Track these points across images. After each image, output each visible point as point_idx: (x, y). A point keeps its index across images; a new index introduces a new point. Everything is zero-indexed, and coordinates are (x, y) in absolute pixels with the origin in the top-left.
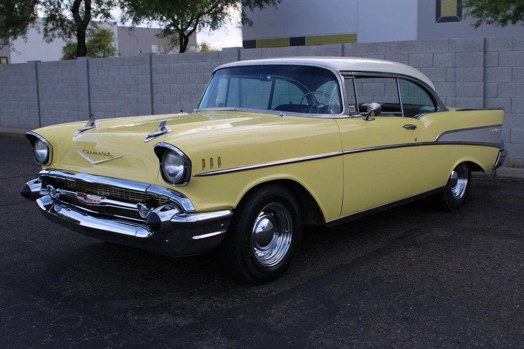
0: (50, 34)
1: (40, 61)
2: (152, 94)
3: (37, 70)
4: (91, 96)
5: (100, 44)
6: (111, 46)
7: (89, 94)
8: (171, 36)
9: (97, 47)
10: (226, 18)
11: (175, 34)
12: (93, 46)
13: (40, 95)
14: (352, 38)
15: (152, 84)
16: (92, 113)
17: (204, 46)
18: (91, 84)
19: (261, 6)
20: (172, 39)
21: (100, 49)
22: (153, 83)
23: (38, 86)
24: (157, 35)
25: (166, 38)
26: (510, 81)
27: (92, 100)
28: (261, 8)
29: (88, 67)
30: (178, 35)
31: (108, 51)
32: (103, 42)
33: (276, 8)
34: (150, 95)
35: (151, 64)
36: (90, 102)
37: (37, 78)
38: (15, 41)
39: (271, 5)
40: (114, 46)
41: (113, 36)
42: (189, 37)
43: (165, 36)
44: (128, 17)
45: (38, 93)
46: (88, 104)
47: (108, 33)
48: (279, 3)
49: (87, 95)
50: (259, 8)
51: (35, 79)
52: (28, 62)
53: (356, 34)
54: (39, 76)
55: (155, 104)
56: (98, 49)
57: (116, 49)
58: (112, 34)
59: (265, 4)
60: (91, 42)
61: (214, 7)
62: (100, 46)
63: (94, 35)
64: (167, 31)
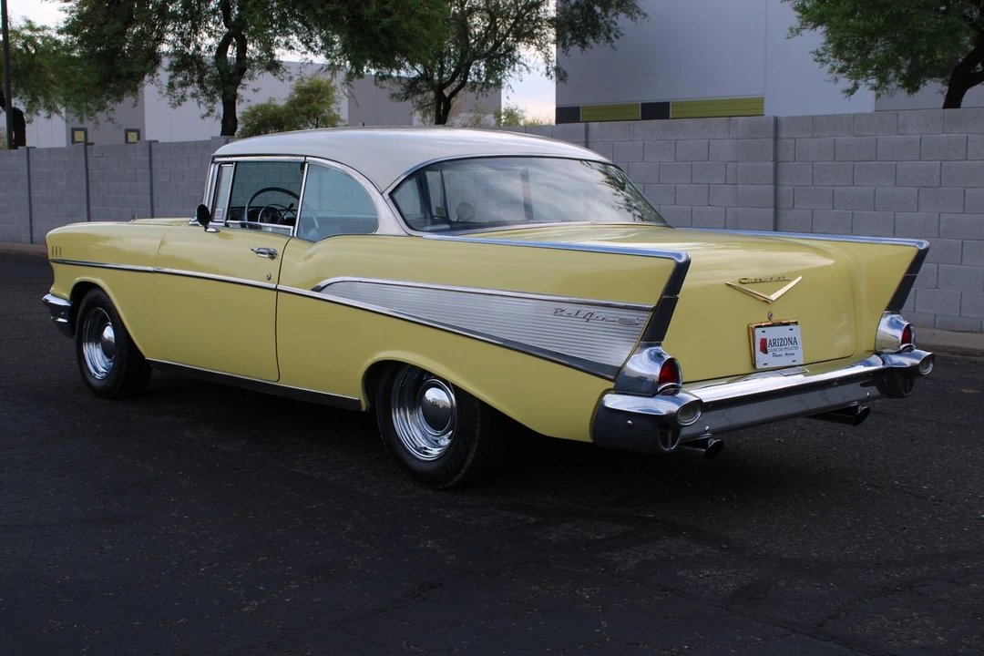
0: (179, 91)
1: (157, 141)
3: (151, 156)
5: (309, 108)
6: (330, 111)
8: (419, 97)
9: (305, 114)
10: (516, 67)
11: (426, 94)
12: (296, 111)
13: (155, 197)
17: (511, 115)
19: (584, 44)
20: (421, 103)
21: (308, 118)
23: (151, 182)
26: (811, 184)
28: (583, 47)
30: (432, 94)
31: (324, 120)
32: (315, 104)
33: (612, 46)
37: (151, 168)
39: (602, 42)
40: (335, 111)
41: (335, 94)
42: (453, 99)
43: (407, 98)
45: (152, 194)
47: (326, 88)
48: (617, 37)
50: (580, 48)
53: (762, 99)
54: (153, 167)
56: (305, 118)
57: (342, 117)
58: (333, 89)
59: (591, 41)
60: (292, 103)
61: (497, 44)
62: (310, 112)
63: (299, 90)
64: (412, 87)
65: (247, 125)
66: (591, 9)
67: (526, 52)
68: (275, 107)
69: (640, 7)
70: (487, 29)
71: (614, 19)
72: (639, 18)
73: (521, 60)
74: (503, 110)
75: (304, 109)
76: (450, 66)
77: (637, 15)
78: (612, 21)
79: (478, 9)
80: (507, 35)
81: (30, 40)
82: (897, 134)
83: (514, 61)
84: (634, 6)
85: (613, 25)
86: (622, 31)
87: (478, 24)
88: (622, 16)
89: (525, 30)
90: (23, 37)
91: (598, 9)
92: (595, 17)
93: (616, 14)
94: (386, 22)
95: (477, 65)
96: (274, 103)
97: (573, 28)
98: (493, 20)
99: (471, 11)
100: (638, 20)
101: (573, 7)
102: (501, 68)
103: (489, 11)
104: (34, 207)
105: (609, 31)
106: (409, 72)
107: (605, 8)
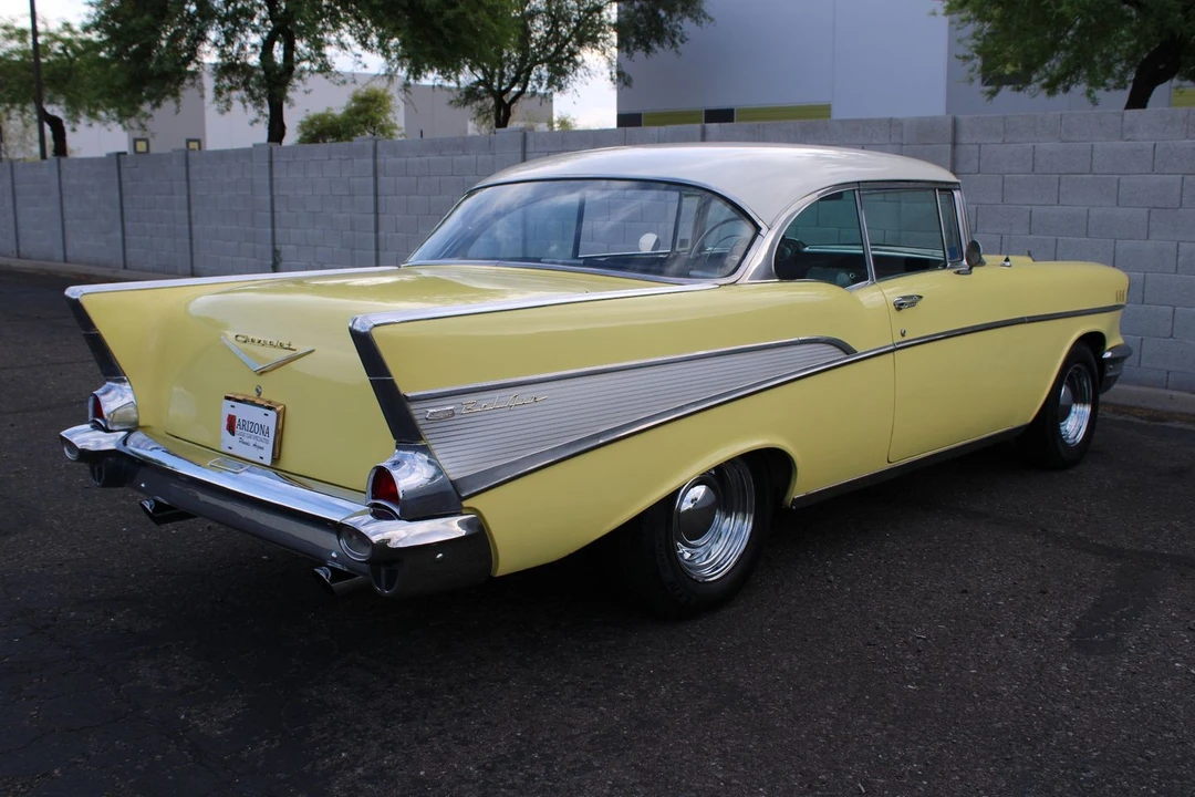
0: (226, 95)
2: (377, 213)
3: (187, 165)
4: (277, 215)
5: (366, 117)
6: (387, 120)
7: (273, 212)
8: (479, 103)
9: (362, 123)
10: (580, 71)
11: (486, 100)
12: (353, 120)
13: (193, 212)
14: (823, 111)
15: (376, 195)
16: (278, 247)
17: (563, 123)
18: (275, 193)
19: (648, 49)
20: (480, 110)
21: (366, 126)
22: (380, 192)
23: (189, 195)
24: (451, 102)
25: (468, 108)
26: (1000, 202)
27: (277, 224)
28: (648, 52)
29: (271, 163)
30: (491, 102)
31: (383, 130)
32: (372, 113)
33: (677, 51)
34: (373, 216)
35: (375, 157)
36: (273, 227)
37: (188, 180)
38: (157, 110)
39: (667, 47)
40: (392, 120)
41: (392, 103)
42: (514, 105)
43: (466, 104)
44: (396, 66)
45: (189, 208)
46: (269, 230)
47: (383, 97)
48: (682, 42)
49: (269, 215)
50: (644, 53)
51: (185, 183)
52: (174, 150)
54: (191, 178)
55: (381, 233)
57: (398, 126)
58: (390, 98)
59: (655, 45)
60: (349, 112)
61: (559, 50)
62: (367, 121)
63: (356, 99)
64: (470, 94)
65: (306, 134)
66: (655, 13)
67: (588, 56)
68: (333, 116)
69: (706, 11)
70: (548, 33)
71: (679, 23)
72: (705, 23)
73: (585, 64)
74: (555, 118)
75: (361, 118)
76: (510, 72)
77: (703, 19)
78: (677, 26)
79: (539, 12)
80: (569, 39)
81: (69, 42)
82: (1122, 138)
83: (576, 65)
84: (700, 11)
85: (678, 30)
86: (687, 36)
87: (539, 28)
88: (687, 20)
89: (587, 33)
90: (62, 40)
91: (662, 13)
92: (660, 21)
93: (680, 18)
94: (450, 13)
95: (539, 69)
96: (332, 112)
97: (637, 33)
98: (555, 23)
99: (533, 15)
100: (704, 24)
101: (637, 11)
102: (564, 73)
103: (549, 14)
104: (67, 222)
105: (674, 36)
106: (468, 77)
107: (671, 11)
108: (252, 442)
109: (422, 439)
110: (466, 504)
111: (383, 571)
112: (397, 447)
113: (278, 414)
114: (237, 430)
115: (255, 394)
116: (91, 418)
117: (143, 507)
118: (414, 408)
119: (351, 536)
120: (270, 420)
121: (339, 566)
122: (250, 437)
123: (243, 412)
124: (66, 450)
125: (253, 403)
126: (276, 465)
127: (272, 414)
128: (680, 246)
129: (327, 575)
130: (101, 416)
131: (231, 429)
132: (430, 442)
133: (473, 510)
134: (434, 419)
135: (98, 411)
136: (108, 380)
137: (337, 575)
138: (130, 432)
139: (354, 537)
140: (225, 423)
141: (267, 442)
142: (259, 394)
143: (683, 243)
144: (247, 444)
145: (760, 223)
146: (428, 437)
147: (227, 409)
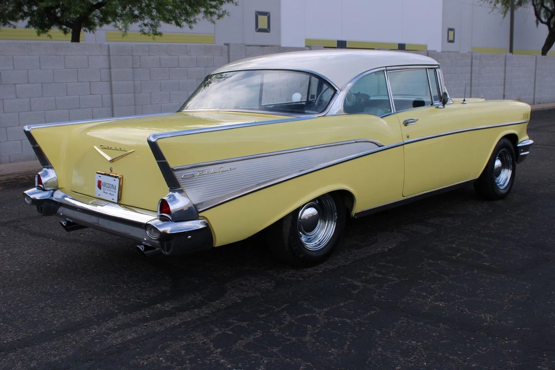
108: (109, 192)
109: (180, 187)
110: (200, 214)
111: (165, 244)
112: (170, 191)
113: (120, 179)
114: (102, 187)
115: (109, 171)
116: (36, 185)
117: (61, 223)
118: (177, 174)
119: (151, 229)
120: (116, 183)
121: (148, 244)
122: (108, 190)
123: (104, 179)
124: (26, 199)
125: (109, 175)
126: (119, 202)
127: (117, 180)
128: (311, 98)
129: (142, 248)
130: (41, 184)
131: (99, 187)
132: (184, 188)
133: (204, 218)
134: (185, 178)
135: (40, 182)
136: (44, 168)
137: (147, 248)
138: (54, 190)
139: (152, 230)
140: (97, 184)
141: (115, 192)
142: (111, 171)
143: (313, 97)
144: (107, 193)
145: (336, 88)
146: (183, 186)
147: (97, 178)
